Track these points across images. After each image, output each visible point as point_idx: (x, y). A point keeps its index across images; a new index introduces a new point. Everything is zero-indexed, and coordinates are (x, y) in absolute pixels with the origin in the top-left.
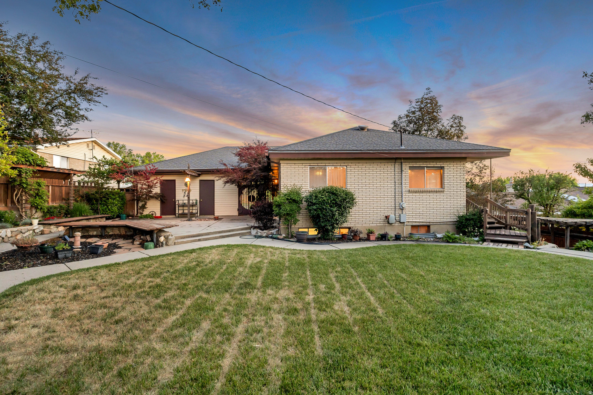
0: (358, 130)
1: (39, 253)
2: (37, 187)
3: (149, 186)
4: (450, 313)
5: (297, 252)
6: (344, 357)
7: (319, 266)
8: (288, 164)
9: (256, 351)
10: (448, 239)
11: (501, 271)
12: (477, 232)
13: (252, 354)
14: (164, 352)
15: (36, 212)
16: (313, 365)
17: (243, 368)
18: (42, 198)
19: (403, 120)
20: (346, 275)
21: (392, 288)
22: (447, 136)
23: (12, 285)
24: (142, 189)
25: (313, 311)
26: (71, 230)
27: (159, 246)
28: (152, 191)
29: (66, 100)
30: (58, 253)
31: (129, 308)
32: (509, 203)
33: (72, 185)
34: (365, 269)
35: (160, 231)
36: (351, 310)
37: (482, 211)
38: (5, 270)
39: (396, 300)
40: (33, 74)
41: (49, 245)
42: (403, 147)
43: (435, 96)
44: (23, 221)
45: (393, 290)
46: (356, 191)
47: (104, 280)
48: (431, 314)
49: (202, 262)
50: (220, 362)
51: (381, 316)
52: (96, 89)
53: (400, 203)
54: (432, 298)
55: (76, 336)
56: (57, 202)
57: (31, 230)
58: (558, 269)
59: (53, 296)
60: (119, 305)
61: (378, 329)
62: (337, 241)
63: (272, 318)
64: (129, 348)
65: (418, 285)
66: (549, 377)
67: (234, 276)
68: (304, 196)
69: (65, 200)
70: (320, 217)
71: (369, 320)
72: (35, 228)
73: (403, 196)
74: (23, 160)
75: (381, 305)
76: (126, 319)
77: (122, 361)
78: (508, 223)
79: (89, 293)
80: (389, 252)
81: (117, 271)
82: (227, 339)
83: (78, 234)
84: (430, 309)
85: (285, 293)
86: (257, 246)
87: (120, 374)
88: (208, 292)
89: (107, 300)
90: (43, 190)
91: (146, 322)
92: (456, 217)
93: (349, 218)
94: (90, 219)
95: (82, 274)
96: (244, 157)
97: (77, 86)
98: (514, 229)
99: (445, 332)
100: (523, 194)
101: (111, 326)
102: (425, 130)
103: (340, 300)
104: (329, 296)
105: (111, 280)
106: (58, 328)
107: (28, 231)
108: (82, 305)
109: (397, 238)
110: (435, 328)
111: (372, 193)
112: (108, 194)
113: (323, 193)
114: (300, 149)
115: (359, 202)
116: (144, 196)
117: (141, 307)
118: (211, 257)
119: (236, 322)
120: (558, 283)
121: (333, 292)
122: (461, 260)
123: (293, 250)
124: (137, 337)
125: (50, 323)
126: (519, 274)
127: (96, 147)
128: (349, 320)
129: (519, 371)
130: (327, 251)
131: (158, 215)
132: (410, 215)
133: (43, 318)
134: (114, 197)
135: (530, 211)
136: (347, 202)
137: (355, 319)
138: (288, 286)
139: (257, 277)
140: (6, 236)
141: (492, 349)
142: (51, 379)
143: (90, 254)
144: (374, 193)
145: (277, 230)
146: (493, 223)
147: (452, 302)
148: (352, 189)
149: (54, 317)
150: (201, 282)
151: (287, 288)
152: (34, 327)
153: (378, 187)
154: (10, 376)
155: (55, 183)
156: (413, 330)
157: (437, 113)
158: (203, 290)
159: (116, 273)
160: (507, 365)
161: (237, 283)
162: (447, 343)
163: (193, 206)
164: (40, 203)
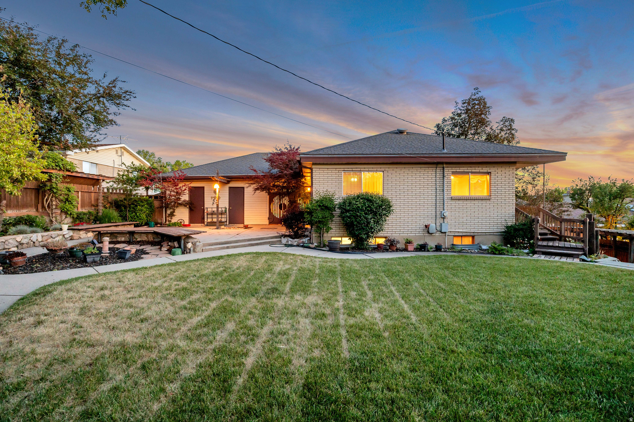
0: (397, 133)
1: (68, 257)
2: (67, 192)
3: (177, 193)
4: (490, 322)
5: (329, 260)
6: (372, 360)
7: (352, 274)
8: (321, 169)
9: (280, 352)
10: (494, 251)
11: (551, 283)
12: (527, 244)
13: (276, 354)
14: (188, 349)
15: (66, 217)
16: (339, 366)
17: (266, 366)
18: (72, 203)
19: (448, 123)
20: (379, 283)
21: (428, 297)
22: (496, 140)
23: (42, 285)
24: (170, 196)
25: (341, 316)
26: (100, 235)
27: (187, 252)
28: (180, 199)
29: (95, 105)
30: (87, 257)
31: (154, 308)
32: (566, 213)
33: (101, 191)
34: (400, 278)
35: (188, 237)
36: (382, 316)
37: (533, 220)
38: (36, 272)
39: (431, 308)
40: (63, 78)
41: (78, 249)
42: (445, 151)
43: (484, 97)
44: (54, 226)
45: (428, 298)
46: (393, 198)
47: (131, 282)
48: (469, 322)
49: (230, 268)
50: (243, 360)
51: (414, 323)
52: (124, 93)
53: (441, 212)
54: (471, 307)
55: (102, 331)
56: (86, 208)
57: (61, 235)
58: (616, 282)
59: (80, 296)
60: (145, 305)
61: (410, 335)
62: (372, 251)
63: (299, 322)
64: (154, 345)
65: (457, 295)
66: (595, 387)
67: (262, 282)
68: (337, 203)
69: (94, 206)
70: (354, 225)
71: (400, 327)
72: (65, 233)
73: (445, 204)
74: (53, 165)
75: (415, 313)
76: (151, 318)
77: (146, 355)
78: (563, 234)
79: (116, 294)
80: (428, 262)
81: (144, 274)
82: (251, 340)
83: (106, 239)
84: (468, 318)
85: (314, 299)
86: (287, 254)
87: (144, 367)
88: (234, 296)
89: (133, 300)
90: (73, 195)
91: (171, 321)
92: (504, 228)
93: (385, 226)
94: (119, 225)
95: (109, 276)
96: (275, 162)
97: (105, 89)
98: (570, 241)
99: (482, 340)
100: (581, 204)
101: (136, 324)
102: (472, 134)
103: (371, 307)
104: (360, 302)
105: (138, 283)
106: (85, 325)
107: (58, 236)
108: (109, 305)
109: (438, 248)
110: (471, 336)
111: (411, 200)
112: (136, 201)
113: (357, 199)
114: (333, 152)
115: (396, 210)
116: (173, 204)
117: (166, 308)
118: (238, 263)
119: (262, 324)
120: (615, 296)
121: (364, 299)
122: (507, 271)
123: (325, 258)
124: (161, 335)
125: (77, 319)
126: (571, 286)
127: (125, 153)
128: (380, 325)
129: (562, 380)
130: (360, 260)
131: (187, 222)
132: (452, 224)
133: (71, 315)
134: (143, 204)
135: (588, 220)
136: (383, 209)
137: (386, 325)
138: (317, 292)
139: (285, 283)
140: (37, 240)
141: (533, 358)
142: (77, 369)
143: (118, 259)
144: (413, 200)
145: (309, 238)
146: (546, 234)
147: (494, 311)
148: (389, 196)
149: (81, 314)
150: (228, 287)
151: (316, 294)
152: (62, 322)
153: (417, 194)
154: (39, 365)
155: (84, 190)
156: (447, 337)
157: (485, 115)
158: (229, 293)
159: (143, 277)
160: (549, 374)
161: (264, 288)
162: (483, 350)
163: (222, 214)
164: (70, 209)
